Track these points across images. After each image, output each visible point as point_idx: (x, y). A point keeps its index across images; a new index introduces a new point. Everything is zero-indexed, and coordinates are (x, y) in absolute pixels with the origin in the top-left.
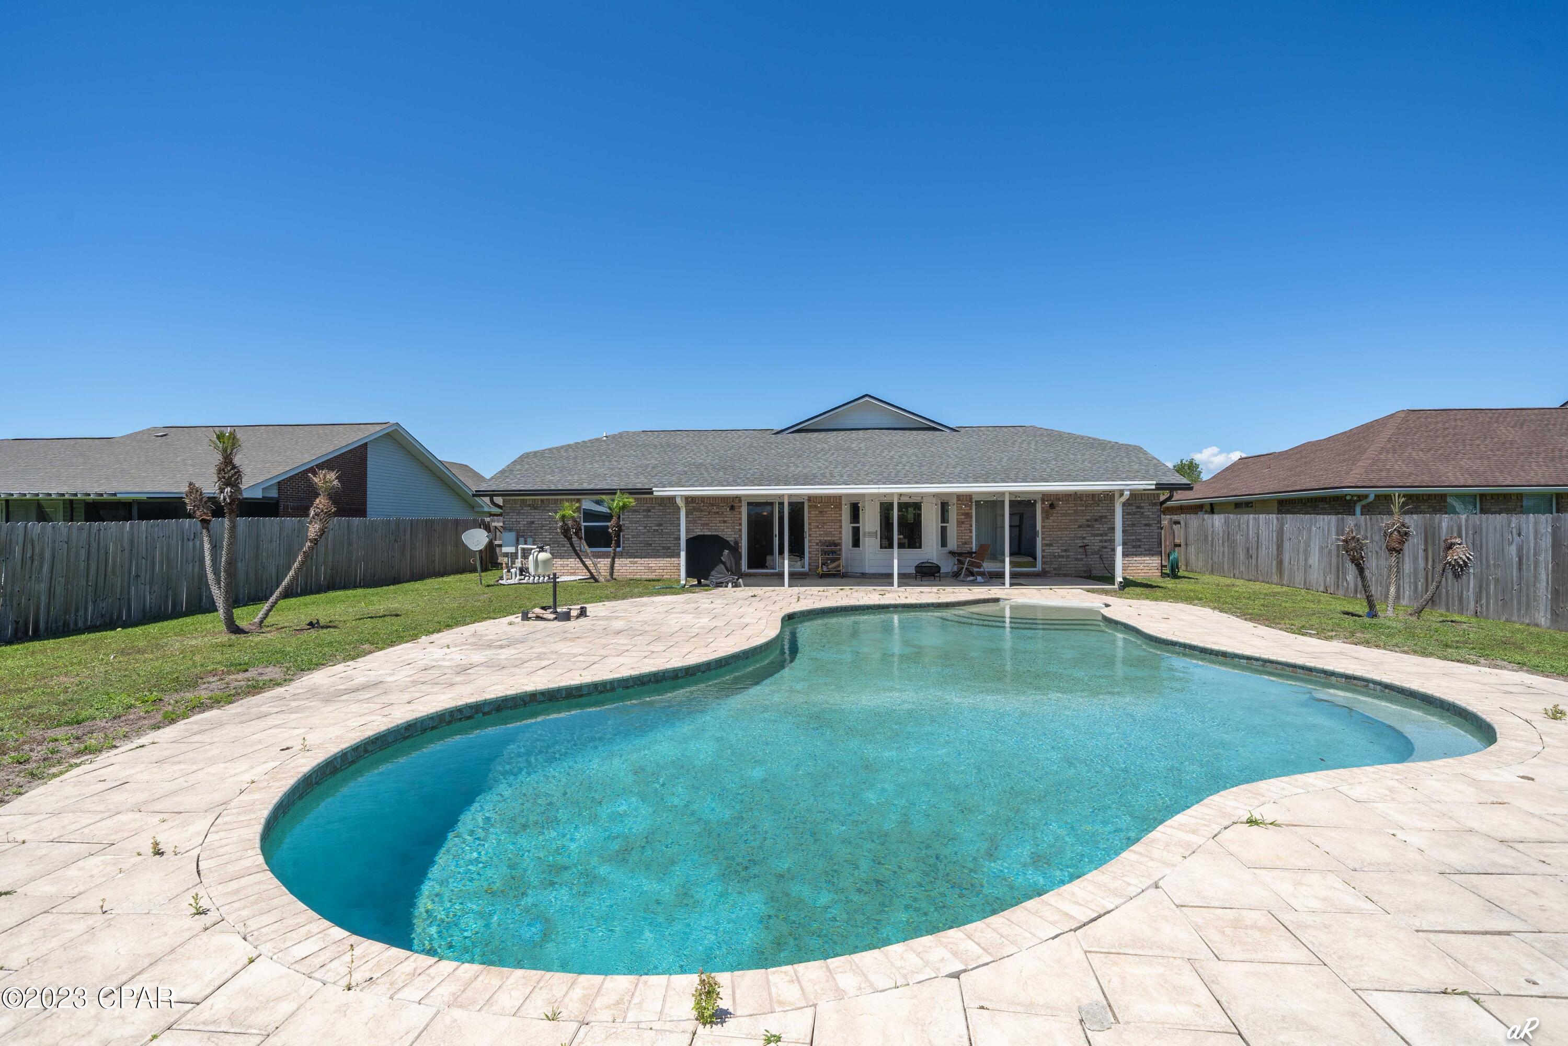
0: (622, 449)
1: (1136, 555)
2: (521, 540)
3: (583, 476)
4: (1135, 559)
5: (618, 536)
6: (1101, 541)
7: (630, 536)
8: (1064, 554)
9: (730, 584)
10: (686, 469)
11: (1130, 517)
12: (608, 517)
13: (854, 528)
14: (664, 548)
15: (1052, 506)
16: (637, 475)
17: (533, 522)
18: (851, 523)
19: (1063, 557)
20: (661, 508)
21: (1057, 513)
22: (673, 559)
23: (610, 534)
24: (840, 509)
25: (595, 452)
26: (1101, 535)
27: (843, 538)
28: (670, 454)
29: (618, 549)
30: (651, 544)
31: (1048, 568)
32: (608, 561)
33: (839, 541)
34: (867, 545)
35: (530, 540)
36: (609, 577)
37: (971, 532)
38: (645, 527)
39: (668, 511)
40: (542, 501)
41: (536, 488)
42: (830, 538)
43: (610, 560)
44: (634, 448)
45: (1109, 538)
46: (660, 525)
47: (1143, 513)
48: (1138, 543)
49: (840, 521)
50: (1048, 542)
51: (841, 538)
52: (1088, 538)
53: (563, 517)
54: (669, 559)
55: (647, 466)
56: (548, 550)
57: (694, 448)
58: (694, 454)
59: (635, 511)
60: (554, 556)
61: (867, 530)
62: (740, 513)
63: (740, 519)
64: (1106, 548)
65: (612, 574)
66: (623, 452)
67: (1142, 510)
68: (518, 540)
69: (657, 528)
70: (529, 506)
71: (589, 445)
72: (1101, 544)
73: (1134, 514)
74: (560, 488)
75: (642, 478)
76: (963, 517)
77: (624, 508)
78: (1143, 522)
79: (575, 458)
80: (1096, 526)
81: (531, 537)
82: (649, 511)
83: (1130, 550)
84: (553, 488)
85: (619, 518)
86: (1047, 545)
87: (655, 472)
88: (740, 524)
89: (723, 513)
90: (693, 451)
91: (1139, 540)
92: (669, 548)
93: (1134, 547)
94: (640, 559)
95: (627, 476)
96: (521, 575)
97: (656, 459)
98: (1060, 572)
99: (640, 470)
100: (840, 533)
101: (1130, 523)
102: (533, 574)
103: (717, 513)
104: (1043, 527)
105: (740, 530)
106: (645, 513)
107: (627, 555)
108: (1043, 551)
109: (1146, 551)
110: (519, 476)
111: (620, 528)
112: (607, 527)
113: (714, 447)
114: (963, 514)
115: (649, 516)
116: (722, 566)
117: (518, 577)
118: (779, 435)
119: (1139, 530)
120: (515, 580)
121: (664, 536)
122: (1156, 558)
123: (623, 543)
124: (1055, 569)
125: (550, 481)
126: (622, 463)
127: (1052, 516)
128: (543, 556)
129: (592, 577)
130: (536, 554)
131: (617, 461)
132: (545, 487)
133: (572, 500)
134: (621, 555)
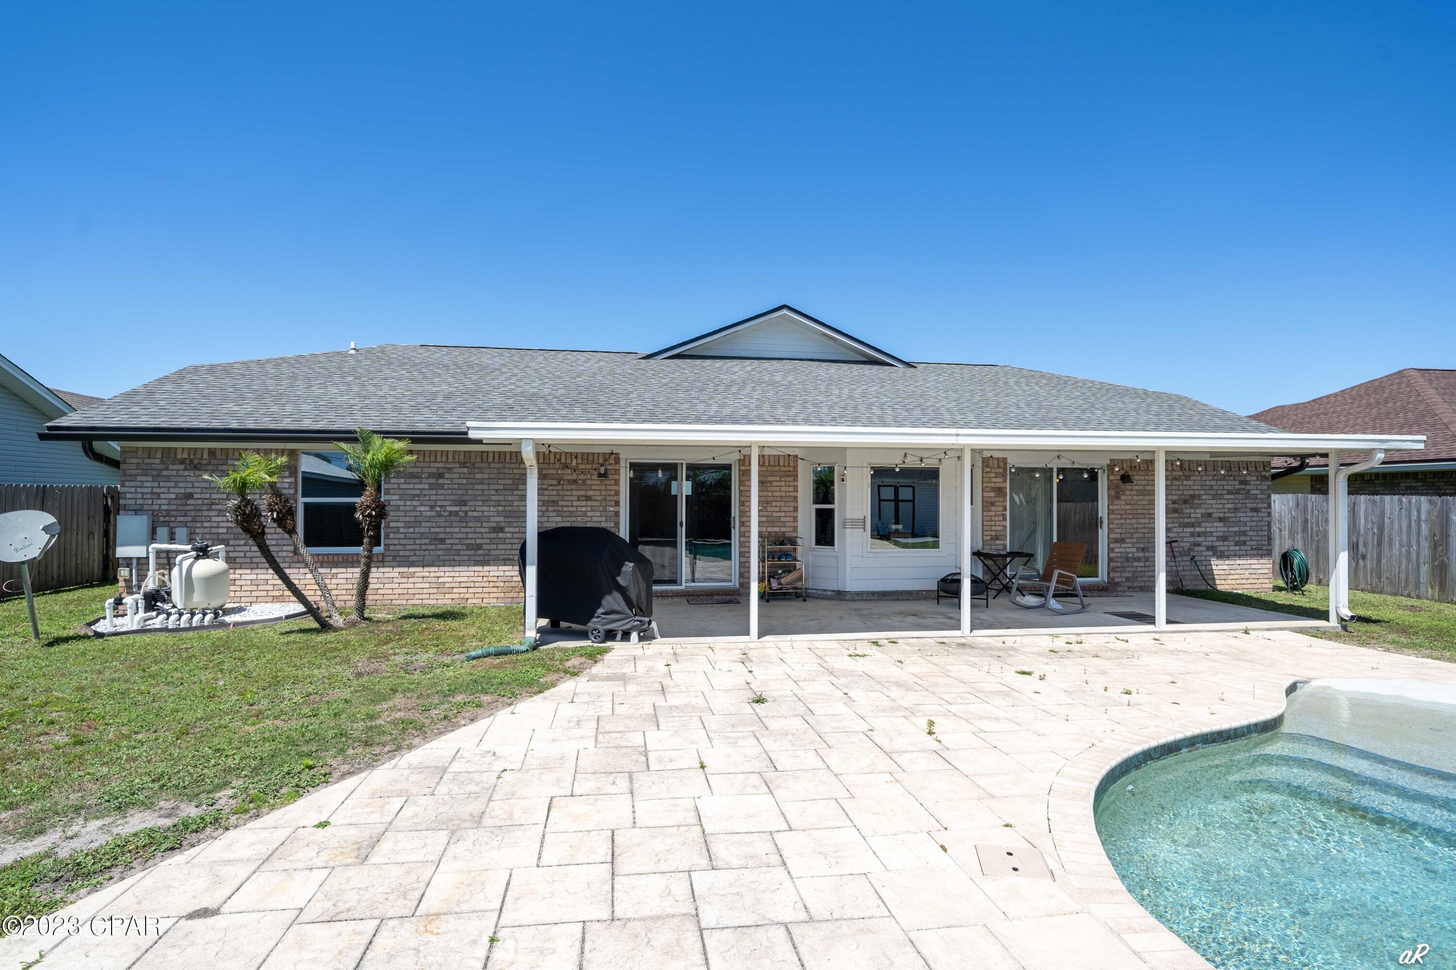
0: (384, 368)
1: (1240, 556)
2: (162, 531)
3: (305, 407)
4: (1238, 562)
5: (377, 528)
6: (1192, 535)
7: (400, 524)
8: (1141, 555)
9: (634, 636)
10: (510, 401)
11: (1232, 497)
12: (357, 488)
13: (819, 512)
14: (469, 547)
15: (1125, 478)
16: (416, 409)
17: (190, 496)
18: (815, 503)
19: (1139, 559)
20: (465, 470)
21: (1131, 490)
22: (486, 568)
23: (358, 523)
24: (795, 478)
25: (333, 370)
26: (1193, 525)
27: (800, 529)
28: (474, 378)
29: (376, 550)
30: (442, 541)
31: (1117, 577)
32: (355, 573)
33: (794, 535)
34: (848, 540)
35: (181, 532)
36: (354, 617)
37: (1005, 519)
38: (432, 507)
39: (477, 476)
40: (212, 452)
41: (195, 424)
42: (777, 529)
43: (358, 570)
44: (406, 367)
45: (1203, 530)
46: (464, 503)
47: (1249, 491)
48: (1243, 538)
49: (795, 499)
50: (1118, 536)
51: (795, 529)
52: (1175, 530)
53: (242, 487)
54: (480, 568)
55: (435, 395)
56: (222, 554)
57: (516, 371)
58: (518, 380)
59: (413, 476)
60: (231, 561)
61: (849, 515)
62: (617, 482)
63: (617, 493)
64: (1199, 545)
65: (361, 607)
66: (387, 372)
67: (1248, 487)
68: (153, 532)
69: (457, 509)
70: (182, 461)
71: (322, 359)
72: (1192, 539)
73: (1237, 493)
74: (251, 426)
75: (426, 414)
76: (993, 494)
77: (387, 466)
78: (1249, 505)
79: (294, 377)
80: (1186, 511)
81: (185, 524)
82: (441, 476)
83: (1231, 548)
84: (234, 425)
85: (378, 489)
86: (1117, 541)
87: (451, 404)
88: (617, 503)
89: (584, 481)
90: (516, 375)
91: (1244, 533)
92: (479, 547)
93: (1237, 544)
94: (420, 569)
95: (397, 409)
96: (149, 607)
97: (450, 385)
98: (1135, 584)
99: (421, 400)
100: (795, 519)
101: (1231, 506)
102: (180, 606)
103: (575, 482)
104: (1110, 512)
105: (617, 514)
106: (432, 481)
107: (394, 560)
108: (1110, 550)
109: (1252, 549)
110: (162, 403)
111: (381, 511)
112: (352, 508)
113: (549, 372)
114: (993, 490)
115: (441, 486)
116: (617, 595)
117: (141, 614)
118: (652, 361)
119: (1243, 517)
120: (131, 621)
121: (471, 524)
122: (1266, 561)
123: (387, 537)
124: (1127, 579)
125: (232, 414)
126: (385, 389)
127: (1124, 494)
128: (205, 567)
129: (312, 611)
130: (186, 564)
131: (375, 385)
132: (216, 424)
133: (267, 452)
134: (382, 562)
